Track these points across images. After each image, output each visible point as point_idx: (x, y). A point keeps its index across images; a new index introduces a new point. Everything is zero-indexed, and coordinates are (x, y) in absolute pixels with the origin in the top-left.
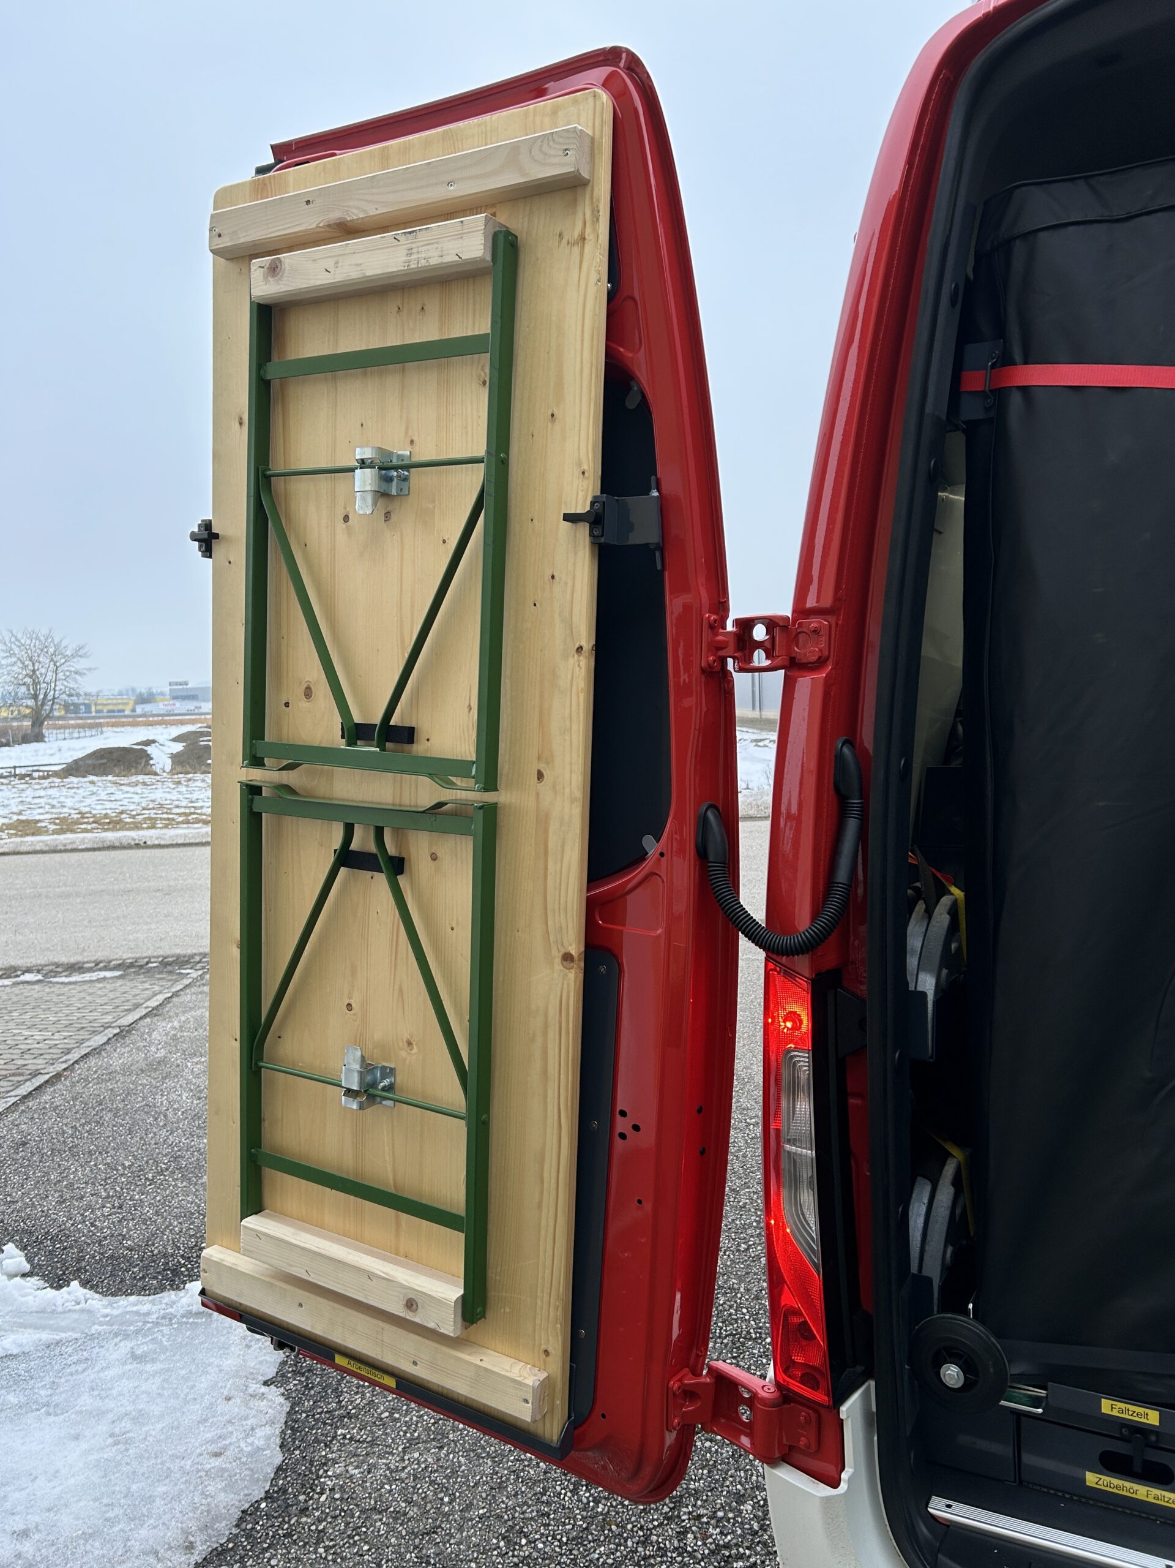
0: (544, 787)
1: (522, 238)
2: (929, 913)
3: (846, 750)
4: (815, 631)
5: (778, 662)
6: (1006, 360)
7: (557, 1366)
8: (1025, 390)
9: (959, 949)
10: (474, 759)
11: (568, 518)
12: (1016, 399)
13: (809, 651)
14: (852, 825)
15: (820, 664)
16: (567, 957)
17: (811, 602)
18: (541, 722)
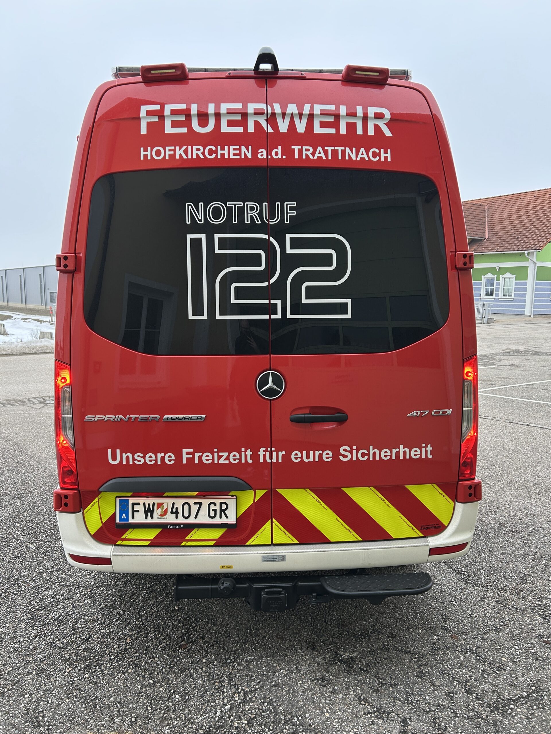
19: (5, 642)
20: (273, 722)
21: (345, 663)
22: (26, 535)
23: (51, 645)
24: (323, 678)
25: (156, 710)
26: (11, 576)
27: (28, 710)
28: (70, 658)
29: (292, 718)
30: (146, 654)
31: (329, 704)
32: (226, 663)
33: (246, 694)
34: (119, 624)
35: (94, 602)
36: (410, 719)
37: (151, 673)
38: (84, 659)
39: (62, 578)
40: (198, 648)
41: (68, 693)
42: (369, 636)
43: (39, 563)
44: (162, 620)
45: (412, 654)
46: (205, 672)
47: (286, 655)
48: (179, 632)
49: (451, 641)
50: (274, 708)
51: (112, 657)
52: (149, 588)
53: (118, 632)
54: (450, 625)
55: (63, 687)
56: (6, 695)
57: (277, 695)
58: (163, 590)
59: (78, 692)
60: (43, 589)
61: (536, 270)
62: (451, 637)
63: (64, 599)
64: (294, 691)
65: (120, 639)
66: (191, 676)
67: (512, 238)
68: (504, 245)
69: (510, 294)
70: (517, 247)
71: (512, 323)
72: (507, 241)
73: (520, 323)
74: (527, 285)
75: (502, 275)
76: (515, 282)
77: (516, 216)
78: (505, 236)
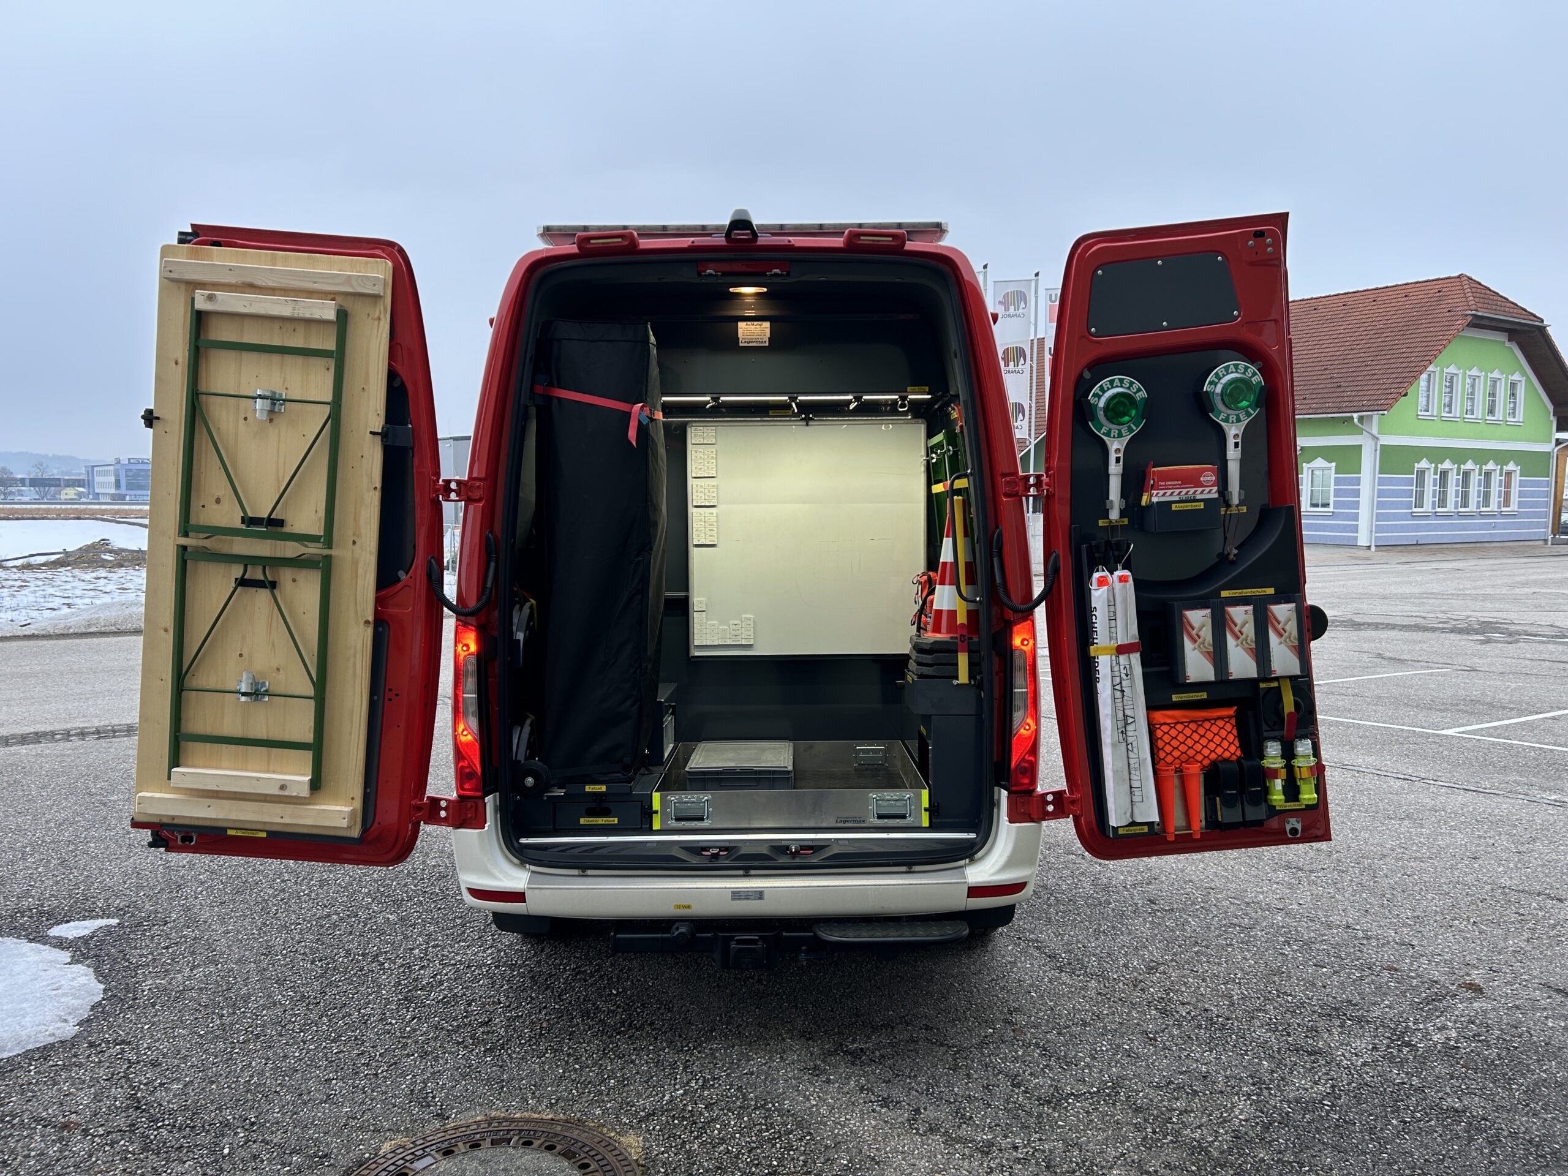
0: (357, 548)
1: (349, 311)
2: (521, 609)
3: (490, 535)
4: (478, 487)
5: (462, 498)
6: (551, 385)
7: (358, 804)
8: (559, 398)
9: (533, 625)
10: (322, 534)
11: (371, 433)
12: (555, 402)
13: (476, 495)
14: (493, 565)
15: (479, 500)
16: (367, 622)
17: (475, 475)
18: (355, 519)
19: (371, 1024)
20: (740, 1107)
21: (850, 1054)
22: (381, 903)
23: (436, 1028)
24: (816, 1068)
25: (584, 1093)
26: (367, 951)
27: (412, 1091)
28: (463, 1042)
29: (766, 1104)
30: (569, 1039)
31: (818, 1092)
32: (682, 1050)
33: (705, 1081)
34: (531, 1008)
35: (494, 983)
36: (925, 1109)
37: (577, 1059)
38: (484, 1042)
39: (443, 955)
40: (644, 1035)
41: (464, 1076)
42: (892, 1028)
43: (406, 937)
44: (594, 1005)
45: (949, 1047)
46: (651, 1059)
47: (769, 1044)
48: (618, 1017)
49: (1012, 1034)
50: (744, 1095)
51: (523, 1041)
52: (574, 969)
53: (530, 1016)
54: (1017, 1017)
55: (457, 1069)
56: (380, 1076)
57: (748, 1083)
58: (595, 971)
59: (477, 1074)
60: (417, 968)
61: (1378, 452)
62: (1014, 1031)
63: (449, 978)
64: (773, 1080)
65: (533, 1023)
66: (633, 1062)
67: (1326, 388)
68: (1310, 401)
69: (1325, 502)
70: (1336, 405)
71: (1327, 563)
72: (1315, 392)
73: (1343, 563)
74: (1359, 484)
75: (1308, 463)
76: (1336, 478)
77: (1336, 341)
78: (1311, 382)
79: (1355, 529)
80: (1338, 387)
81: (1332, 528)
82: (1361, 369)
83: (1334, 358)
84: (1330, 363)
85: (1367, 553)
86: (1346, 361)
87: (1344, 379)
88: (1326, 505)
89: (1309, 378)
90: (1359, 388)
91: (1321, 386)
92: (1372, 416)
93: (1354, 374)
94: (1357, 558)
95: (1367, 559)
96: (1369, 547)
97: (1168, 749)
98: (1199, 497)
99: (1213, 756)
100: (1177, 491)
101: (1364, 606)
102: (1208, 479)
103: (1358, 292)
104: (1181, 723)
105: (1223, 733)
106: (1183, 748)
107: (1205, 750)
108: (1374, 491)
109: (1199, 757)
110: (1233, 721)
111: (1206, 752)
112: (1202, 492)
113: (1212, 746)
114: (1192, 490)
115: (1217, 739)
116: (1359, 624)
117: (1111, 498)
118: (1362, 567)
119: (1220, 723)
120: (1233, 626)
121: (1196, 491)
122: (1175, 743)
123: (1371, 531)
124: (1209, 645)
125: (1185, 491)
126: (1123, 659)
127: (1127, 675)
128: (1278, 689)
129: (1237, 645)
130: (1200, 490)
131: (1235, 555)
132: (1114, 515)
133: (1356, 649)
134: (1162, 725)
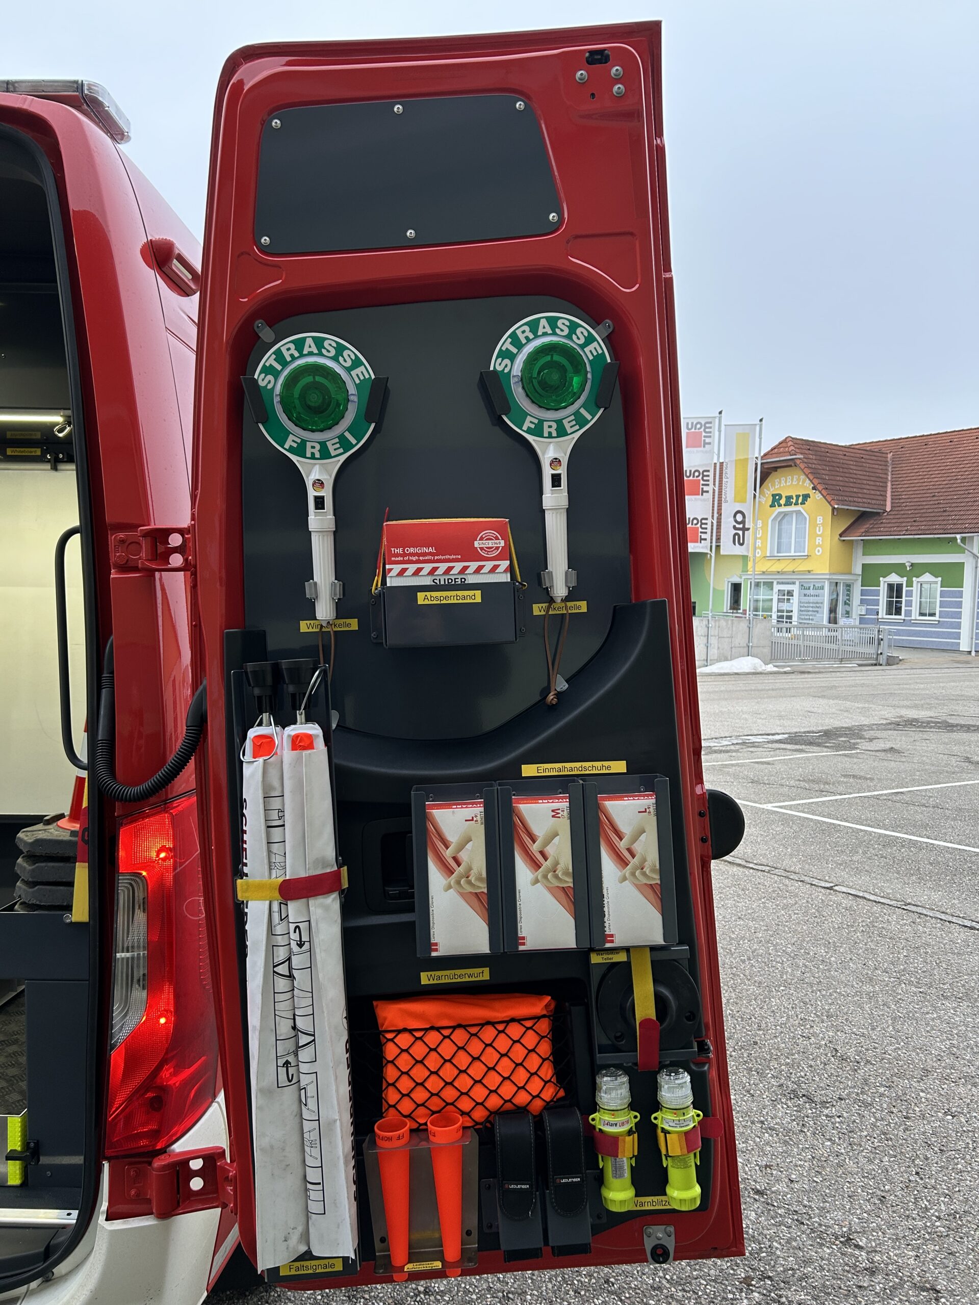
67: (933, 512)
68: (919, 524)
69: (932, 612)
70: (941, 527)
71: (931, 666)
72: (924, 515)
73: (946, 666)
74: (961, 597)
75: (918, 577)
76: (941, 591)
77: (943, 472)
78: (921, 507)
79: (958, 636)
80: (944, 511)
81: (938, 635)
82: (964, 496)
83: (941, 487)
84: (937, 491)
85: (968, 658)
86: (951, 490)
87: (949, 505)
88: (933, 615)
89: (919, 503)
90: (962, 513)
91: (930, 511)
92: (973, 537)
93: (958, 501)
94: (958, 662)
95: (967, 662)
96: (970, 652)
97: (405, 1084)
98: (471, 579)
99: (494, 1102)
100: (428, 567)
101: (959, 708)
102: (490, 544)
103: (963, 430)
104: (438, 1029)
105: (518, 1053)
106: (434, 1084)
107: (478, 1089)
108: (974, 603)
109: (465, 1104)
110: (544, 1026)
111: (479, 1093)
112: (478, 570)
113: (493, 1080)
114: (458, 566)
115: (505, 1066)
116: (953, 726)
117: (316, 578)
118: (962, 670)
119: (515, 1031)
120: (527, 840)
121: (465, 568)
122: (419, 1073)
123: (972, 638)
124: (479, 879)
125: (443, 567)
126: (294, 908)
127: (300, 945)
128: (627, 965)
129: (536, 881)
130: (474, 565)
131: (559, 695)
132: (324, 610)
133: (946, 752)
134: (399, 1032)
